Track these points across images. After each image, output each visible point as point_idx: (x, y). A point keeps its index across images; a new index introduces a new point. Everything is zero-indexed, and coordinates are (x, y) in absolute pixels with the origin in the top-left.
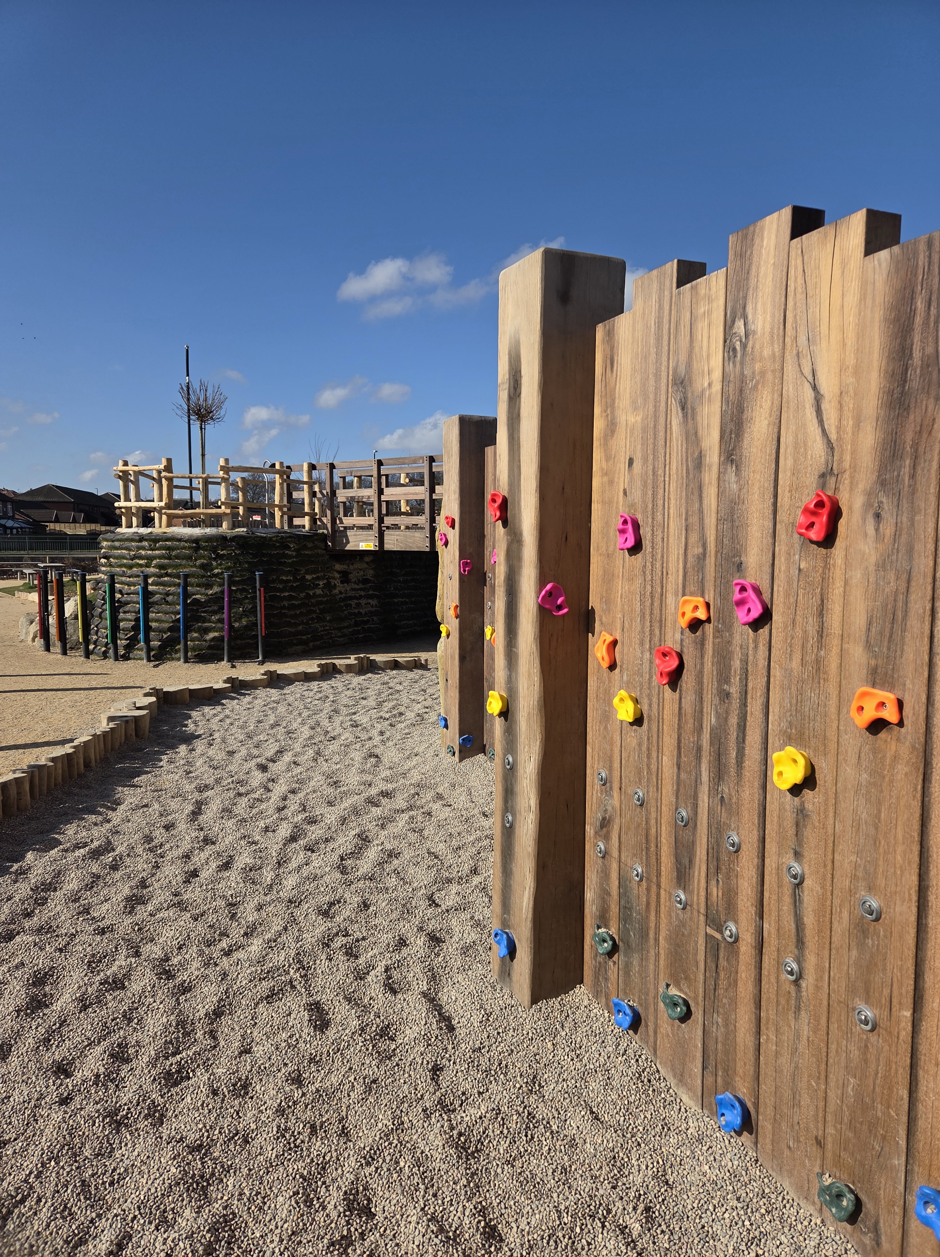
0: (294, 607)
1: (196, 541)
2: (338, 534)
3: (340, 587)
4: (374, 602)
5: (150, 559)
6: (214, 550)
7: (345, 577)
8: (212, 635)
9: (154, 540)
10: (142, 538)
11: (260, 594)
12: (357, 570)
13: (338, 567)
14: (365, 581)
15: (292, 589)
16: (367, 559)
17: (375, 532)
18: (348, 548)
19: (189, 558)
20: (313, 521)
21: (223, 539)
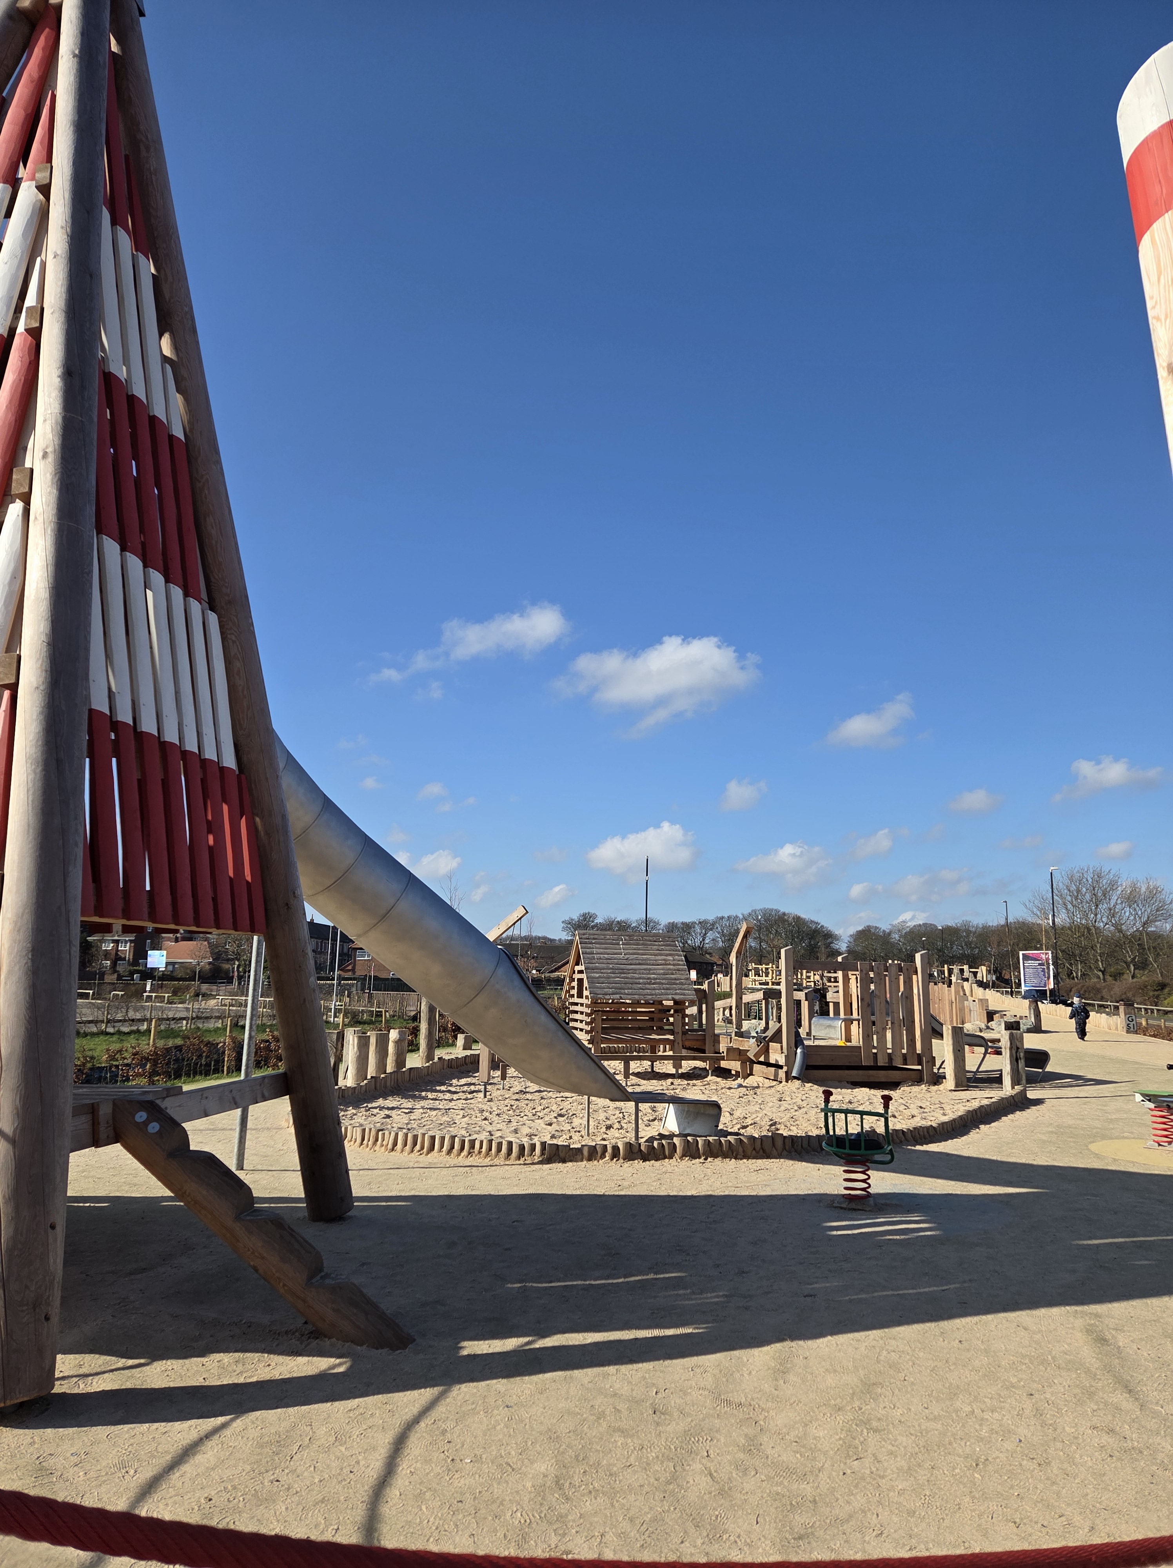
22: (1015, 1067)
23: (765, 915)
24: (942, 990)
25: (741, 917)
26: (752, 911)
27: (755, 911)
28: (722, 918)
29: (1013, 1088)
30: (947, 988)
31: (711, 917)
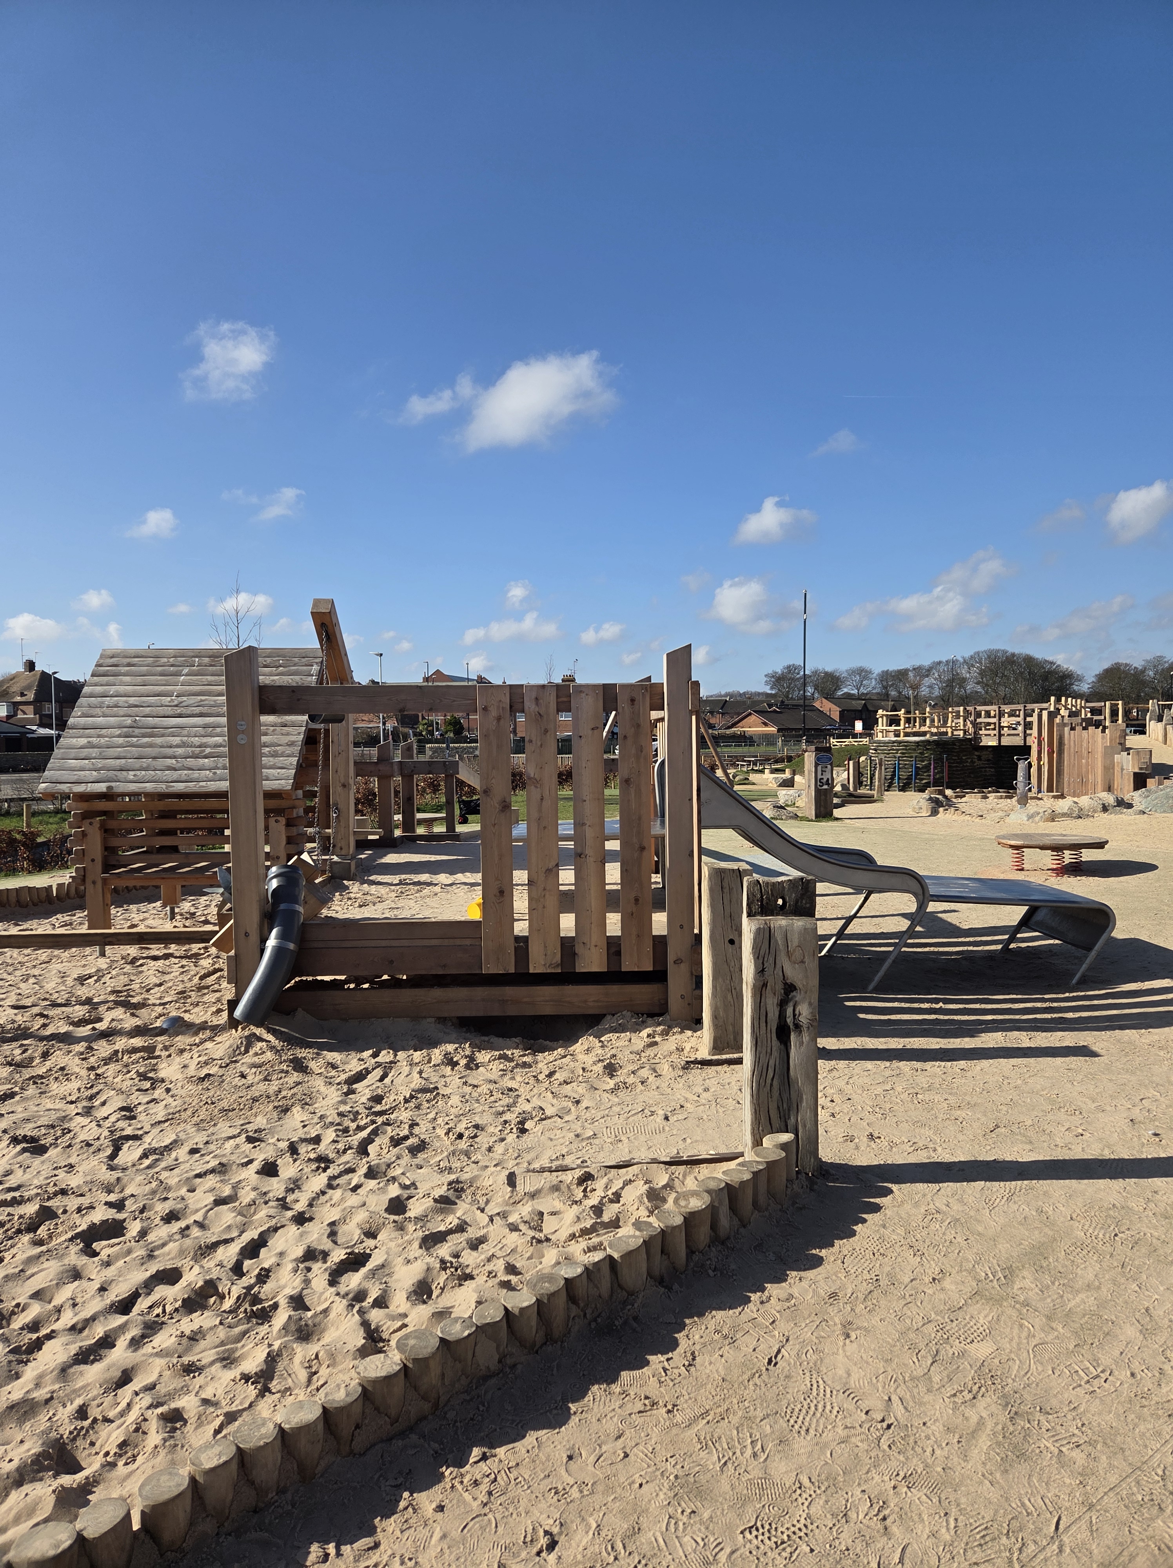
0: (957, 770)
1: (917, 743)
2: (977, 738)
3: (977, 763)
4: (993, 770)
5: (898, 750)
6: (925, 746)
7: (979, 758)
8: (924, 781)
9: (900, 742)
10: (894, 742)
11: (946, 764)
12: (985, 755)
13: (976, 753)
14: (989, 760)
15: (957, 763)
16: (990, 749)
17: (997, 737)
18: (981, 744)
19: (915, 750)
20: (965, 732)
21: (928, 741)
22: (775, 1059)
23: (989, 657)
24: (1093, 737)
25: (961, 660)
26: (975, 654)
27: (978, 653)
28: (940, 663)
29: (757, 1142)
30: (1100, 734)
31: (926, 662)
